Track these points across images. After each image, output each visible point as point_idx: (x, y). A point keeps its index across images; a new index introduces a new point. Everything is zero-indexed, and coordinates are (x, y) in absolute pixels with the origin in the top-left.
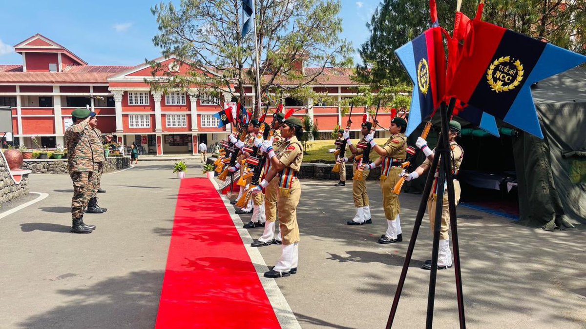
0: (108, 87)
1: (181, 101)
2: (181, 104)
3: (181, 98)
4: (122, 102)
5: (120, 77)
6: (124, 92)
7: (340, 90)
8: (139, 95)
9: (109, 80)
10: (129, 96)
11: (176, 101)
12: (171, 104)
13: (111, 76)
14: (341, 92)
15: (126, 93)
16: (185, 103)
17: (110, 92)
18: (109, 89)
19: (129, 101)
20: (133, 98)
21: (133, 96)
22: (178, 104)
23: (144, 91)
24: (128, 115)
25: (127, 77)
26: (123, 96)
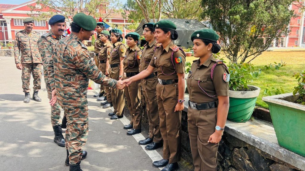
0: (2, 16)
1: (43, 24)
2: (43, 26)
3: (43, 23)
4: (11, 24)
5: (10, 11)
6: (11, 19)
7: (125, 21)
8: (20, 21)
9: (3, 12)
10: (14, 21)
11: (40, 24)
12: (38, 26)
13: (3, 10)
14: (126, 22)
15: (12, 19)
16: (46, 25)
17: (4, 19)
18: (3, 17)
19: (14, 24)
20: (17, 22)
21: (17, 21)
22: (42, 26)
23: (22, 19)
24: (14, 31)
25: (13, 11)
26: (11, 21)
